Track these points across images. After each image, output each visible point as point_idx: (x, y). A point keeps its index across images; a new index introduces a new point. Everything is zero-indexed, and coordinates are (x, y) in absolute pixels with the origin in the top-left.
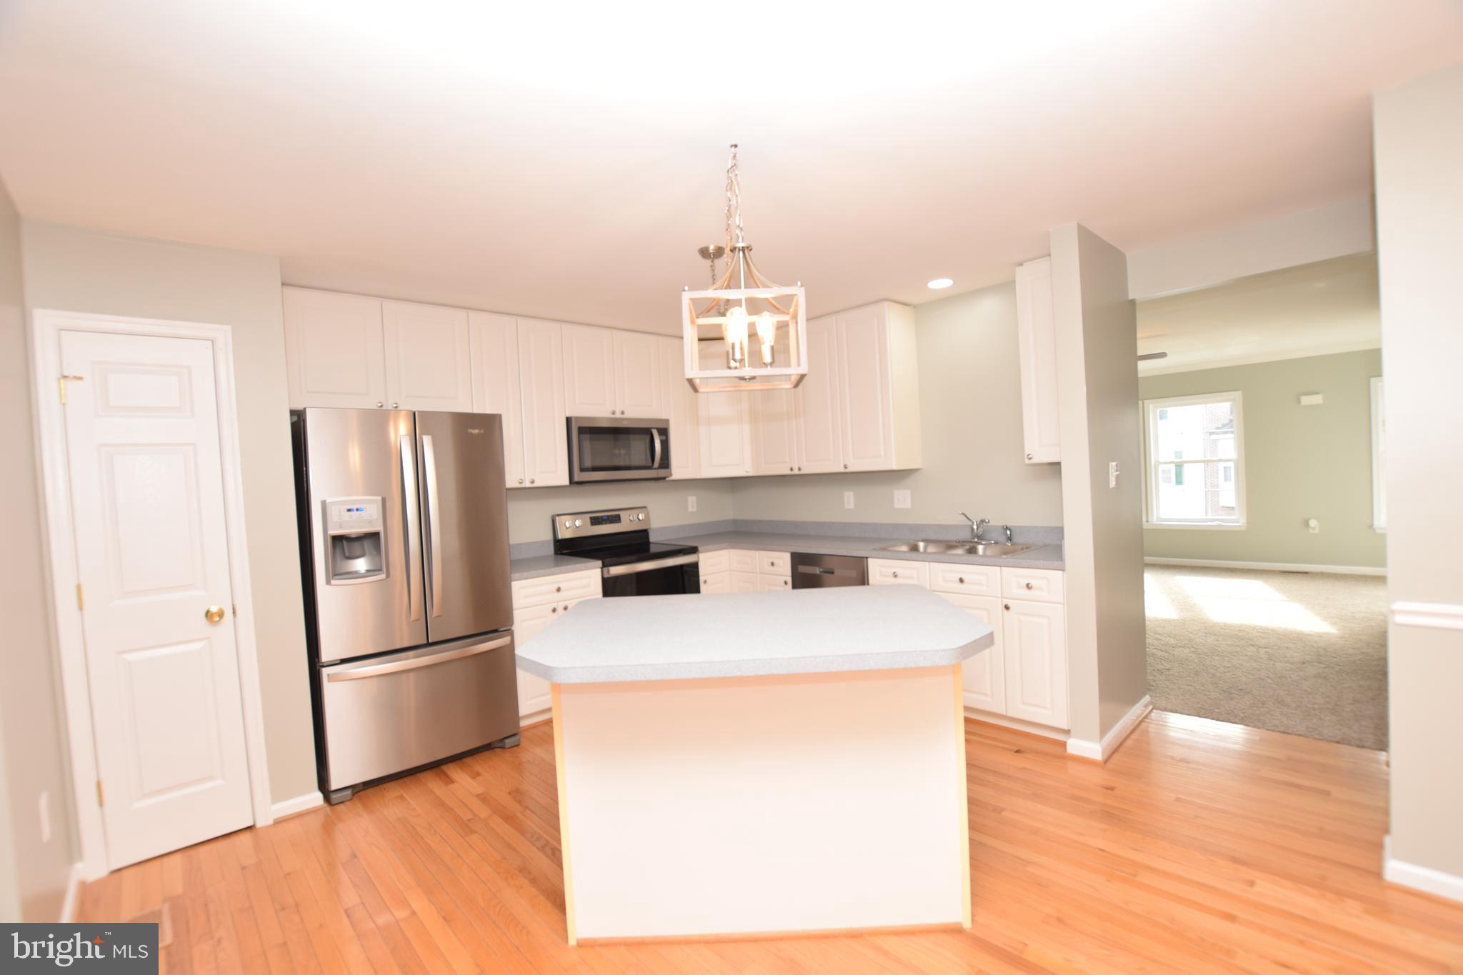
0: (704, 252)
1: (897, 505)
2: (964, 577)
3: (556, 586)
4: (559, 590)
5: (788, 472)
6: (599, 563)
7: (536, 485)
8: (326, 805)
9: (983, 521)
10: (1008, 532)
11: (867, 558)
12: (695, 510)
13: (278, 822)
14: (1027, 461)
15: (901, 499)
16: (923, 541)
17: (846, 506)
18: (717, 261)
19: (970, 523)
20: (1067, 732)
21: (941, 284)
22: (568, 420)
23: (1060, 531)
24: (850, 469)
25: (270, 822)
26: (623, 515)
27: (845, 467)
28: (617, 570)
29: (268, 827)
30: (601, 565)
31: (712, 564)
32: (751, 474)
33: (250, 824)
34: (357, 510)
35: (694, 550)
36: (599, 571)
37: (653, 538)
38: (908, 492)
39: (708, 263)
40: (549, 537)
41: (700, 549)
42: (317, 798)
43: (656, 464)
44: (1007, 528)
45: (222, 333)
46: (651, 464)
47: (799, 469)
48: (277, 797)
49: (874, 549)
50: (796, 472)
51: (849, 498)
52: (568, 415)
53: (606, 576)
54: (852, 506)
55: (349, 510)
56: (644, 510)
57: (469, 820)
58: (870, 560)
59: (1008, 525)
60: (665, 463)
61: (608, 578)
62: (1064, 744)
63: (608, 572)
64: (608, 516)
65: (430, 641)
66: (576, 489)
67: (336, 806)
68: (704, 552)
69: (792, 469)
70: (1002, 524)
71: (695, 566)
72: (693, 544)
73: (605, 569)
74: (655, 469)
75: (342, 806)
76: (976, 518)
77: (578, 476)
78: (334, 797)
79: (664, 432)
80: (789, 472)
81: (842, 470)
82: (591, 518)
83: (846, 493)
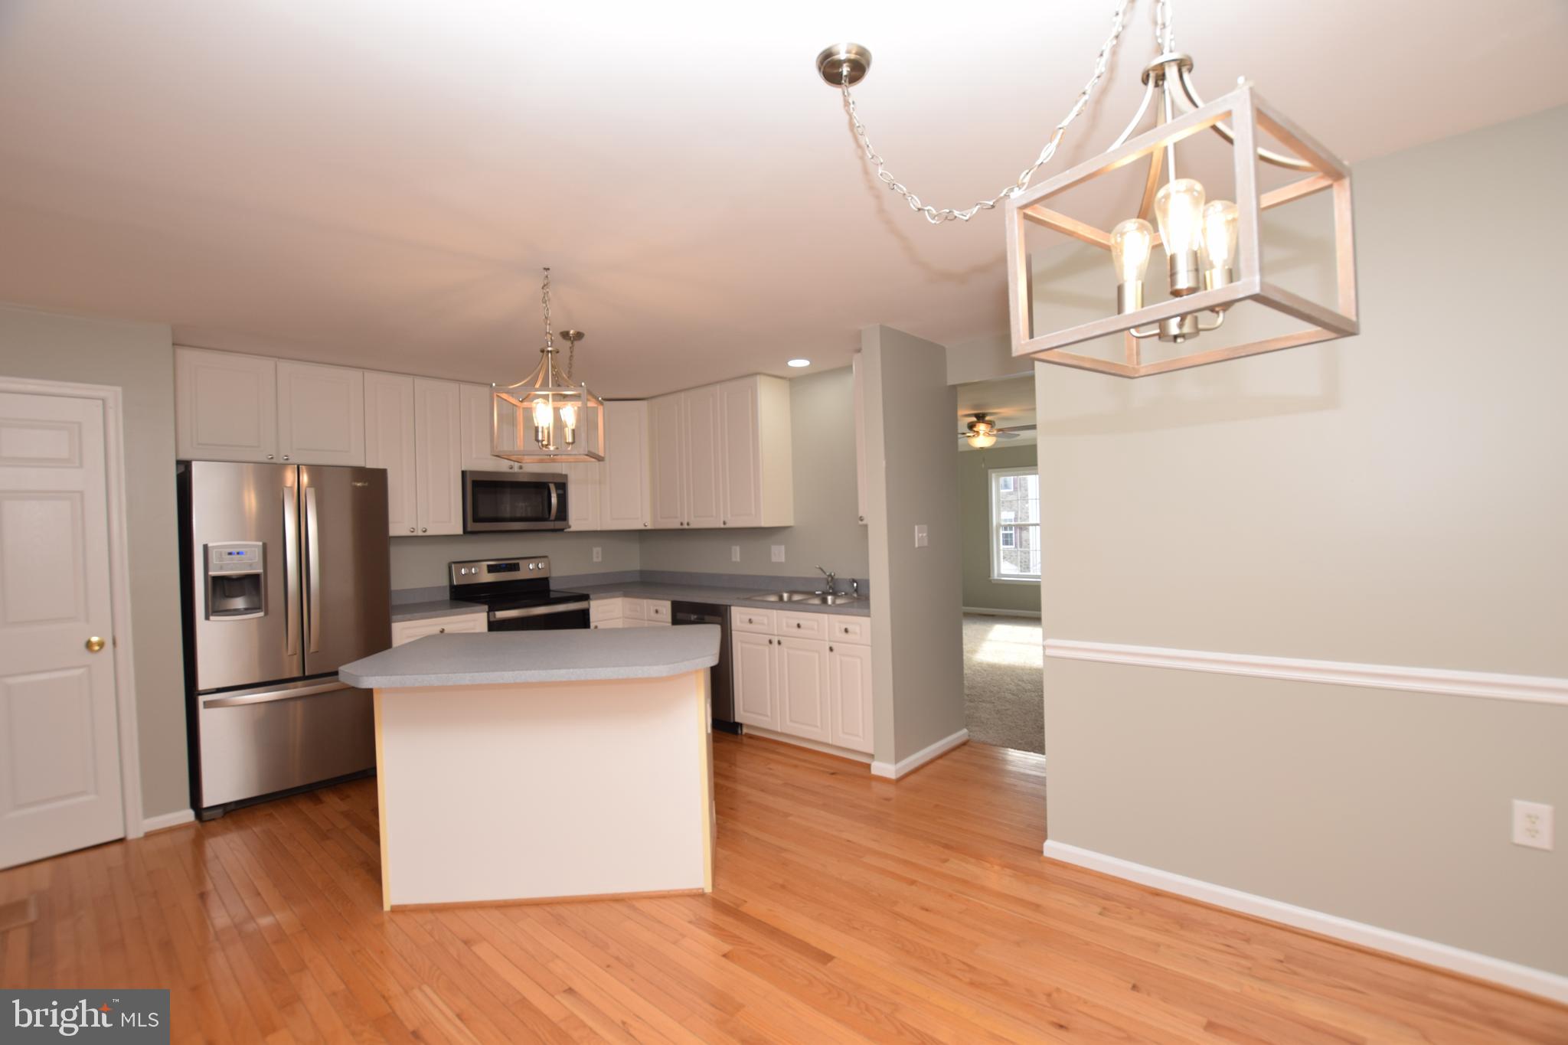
0: (565, 335)
1: (774, 559)
2: (801, 623)
3: (440, 628)
4: (442, 631)
5: (678, 526)
6: (486, 607)
7: (428, 533)
8: (197, 822)
10: (855, 585)
11: (730, 606)
12: (600, 559)
13: (149, 835)
14: (860, 522)
15: (778, 553)
16: (787, 592)
17: (734, 559)
19: (826, 576)
20: (872, 756)
21: (799, 363)
22: (464, 473)
24: (728, 525)
25: (141, 835)
26: (522, 563)
27: (724, 523)
28: (501, 614)
29: (138, 840)
30: (487, 610)
31: (605, 611)
32: (649, 527)
33: (120, 835)
34: (238, 553)
35: (585, 597)
36: (485, 614)
37: (553, 586)
38: (783, 548)
39: (568, 343)
40: (445, 582)
41: (591, 597)
42: (188, 815)
43: (553, 516)
44: (854, 581)
45: (113, 394)
46: (547, 516)
47: (688, 524)
48: (148, 813)
49: (738, 598)
50: (686, 526)
51: (736, 552)
52: (463, 469)
53: (492, 619)
54: (738, 560)
55: (230, 554)
56: (545, 559)
57: (328, 830)
58: (733, 608)
59: (855, 578)
60: (563, 513)
61: (493, 622)
62: (868, 766)
63: (495, 615)
64: (507, 564)
65: (306, 674)
66: (469, 537)
67: (208, 823)
68: (596, 599)
69: (682, 524)
70: (849, 577)
71: (586, 611)
72: (585, 592)
73: (491, 613)
74: (552, 521)
75: (213, 823)
76: (830, 572)
77: (471, 526)
78: (206, 815)
79: (562, 487)
80: (680, 527)
81: (723, 525)
82: (489, 566)
83: (734, 548)
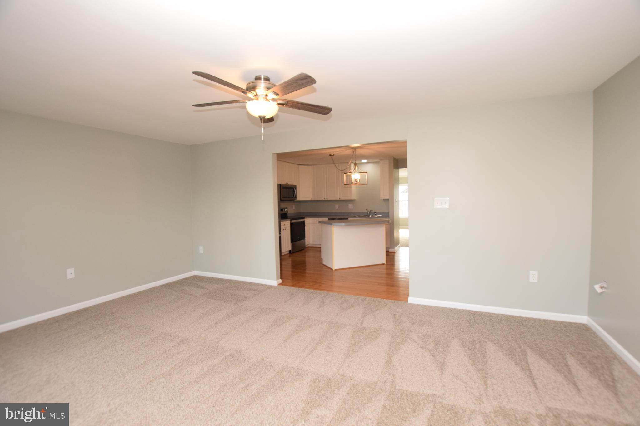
0: (330, 155)
1: (350, 208)
3: (284, 224)
4: (284, 225)
5: (324, 199)
6: (290, 220)
9: (371, 211)
10: (375, 213)
14: (381, 198)
15: (351, 206)
16: (357, 215)
17: (336, 208)
18: (333, 157)
19: (367, 211)
21: (364, 161)
22: (278, 184)
23: (388, 213)
24: (341, 199)
27: (340, 199)
28: (293, 221)
31: (306, 221)
32: (313, 200)
35: (304, 218)
37: (288, 215)
38: (352, 204)
41: (305, 217)
46: (293, 196)
49: (348, 217)
50: (326, 199)
51: (337, 207)
53: (291, 222)
56: (287, 208)
59: (376, 211)
60: (296, 197)
68: (306, 218)
69: (325, 199)
71: (304, 222)
72: (303, 216)
74: (294, 198)
76: (369, 210)
77: (282, 199)
79: (296, 188)
81: (339, 199)
83: (336, 205)
